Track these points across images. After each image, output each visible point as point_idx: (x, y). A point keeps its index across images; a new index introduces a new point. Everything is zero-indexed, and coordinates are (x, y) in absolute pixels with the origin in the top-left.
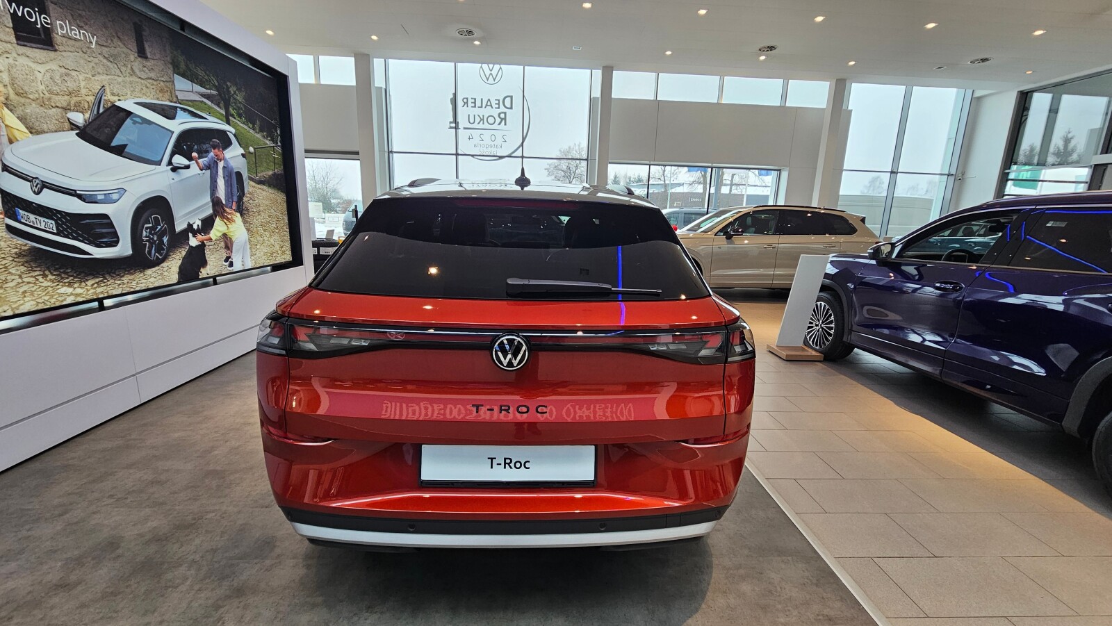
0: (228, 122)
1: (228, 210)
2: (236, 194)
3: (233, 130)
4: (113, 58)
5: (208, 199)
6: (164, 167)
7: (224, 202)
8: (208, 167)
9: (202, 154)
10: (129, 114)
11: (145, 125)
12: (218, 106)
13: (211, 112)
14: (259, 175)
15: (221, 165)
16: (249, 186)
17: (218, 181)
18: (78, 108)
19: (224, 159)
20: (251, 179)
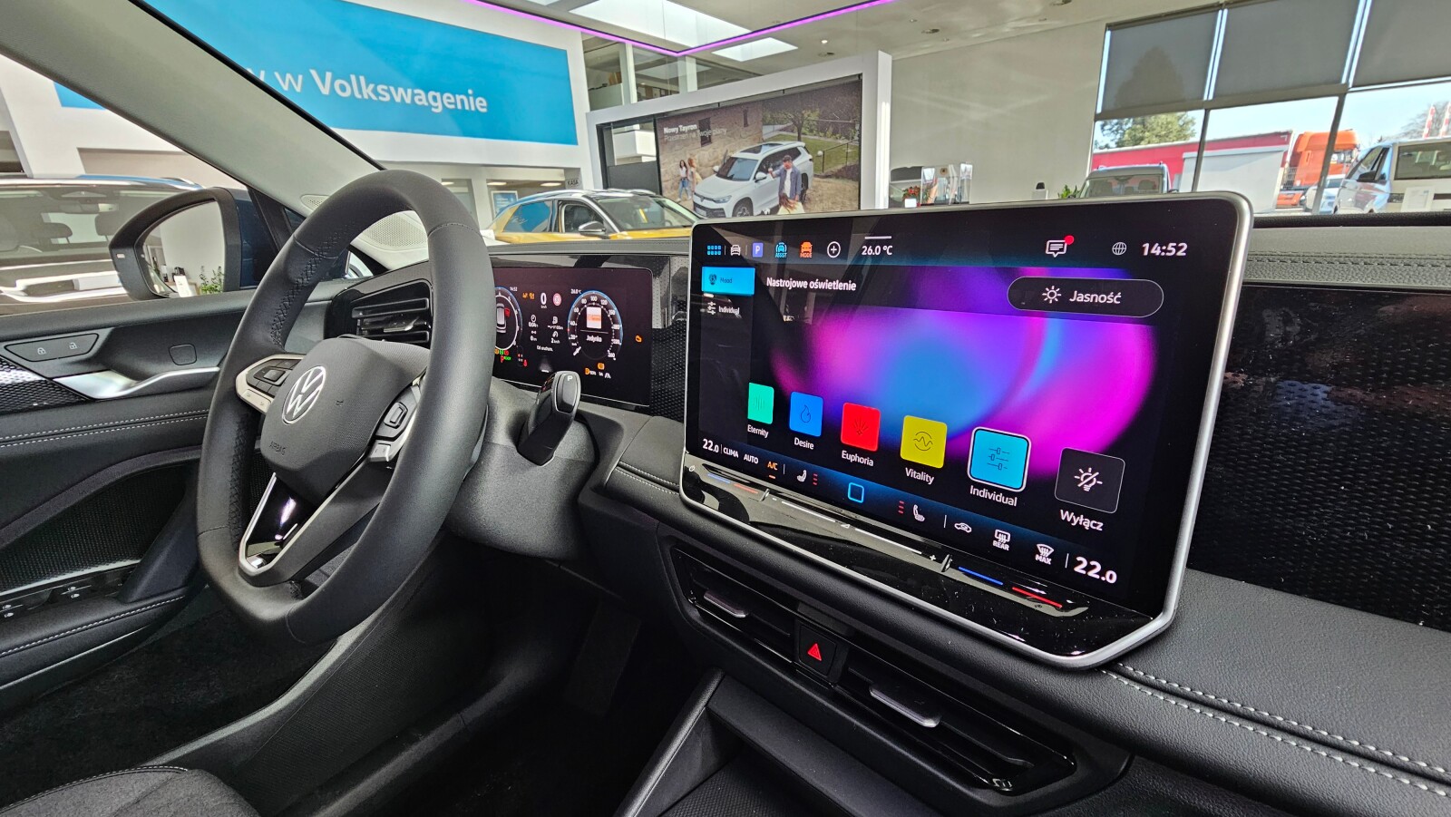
0: (799, 139)
1: (791, 201)
2: (800, 189)
3: (803, 144)
4: (732, 135)
5: (777, 195)
6: (752, 180)
7: (788, 195)
8: (779, 175)
9: (774, 168)
10: (736, 159)
11: (744, 162)
12: (792, 131)
13: (785, 138)
14: (825, 171)
15: (789, 171)
16: (812, 182)
17: (786, 183)
18: (717, 164)
19: (793, 167)
20: (815, 176)
